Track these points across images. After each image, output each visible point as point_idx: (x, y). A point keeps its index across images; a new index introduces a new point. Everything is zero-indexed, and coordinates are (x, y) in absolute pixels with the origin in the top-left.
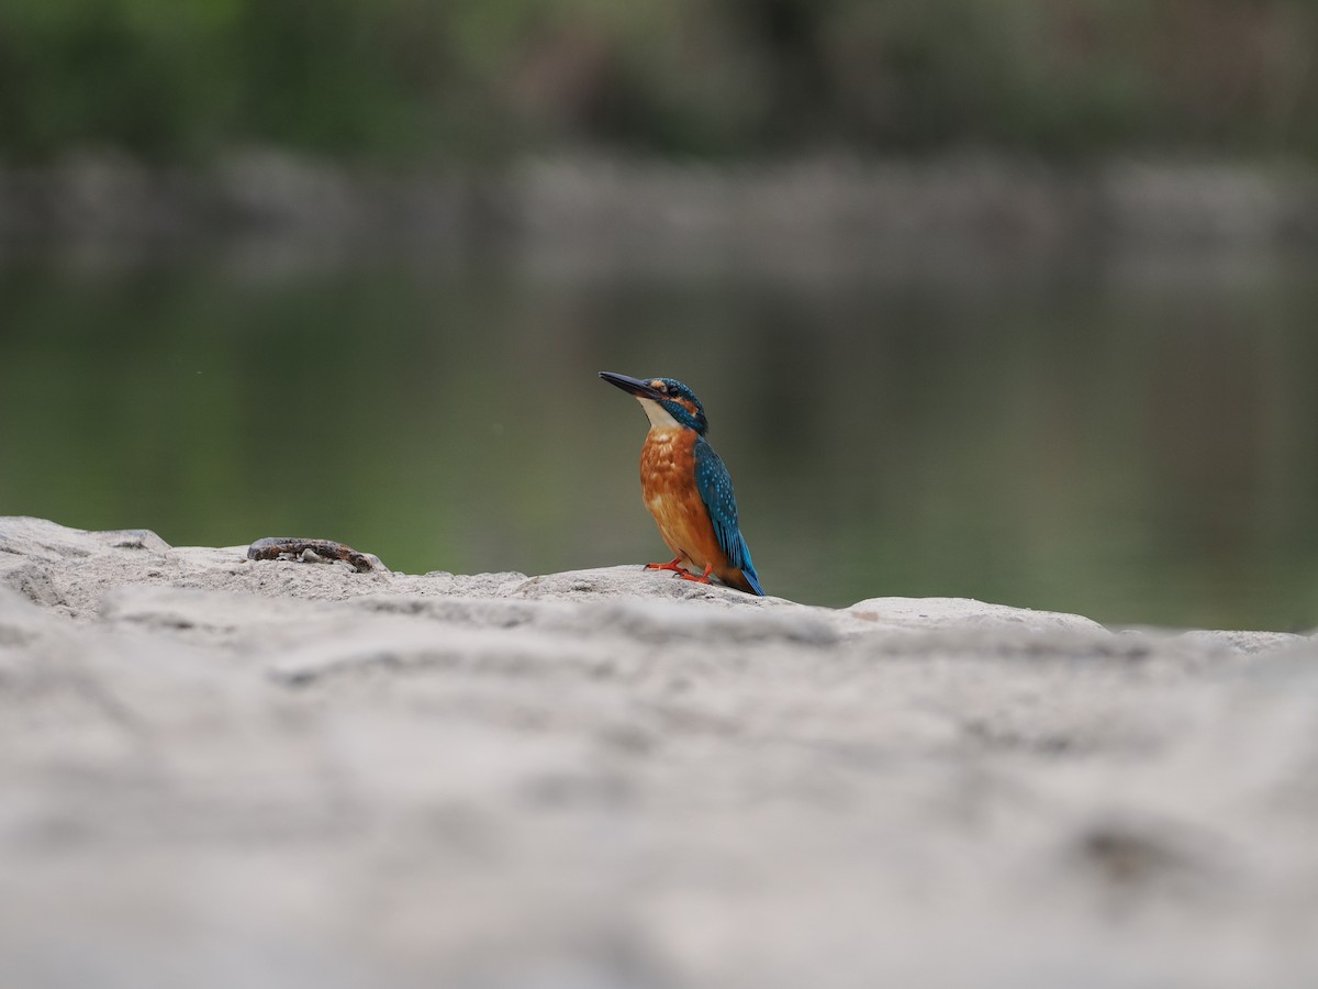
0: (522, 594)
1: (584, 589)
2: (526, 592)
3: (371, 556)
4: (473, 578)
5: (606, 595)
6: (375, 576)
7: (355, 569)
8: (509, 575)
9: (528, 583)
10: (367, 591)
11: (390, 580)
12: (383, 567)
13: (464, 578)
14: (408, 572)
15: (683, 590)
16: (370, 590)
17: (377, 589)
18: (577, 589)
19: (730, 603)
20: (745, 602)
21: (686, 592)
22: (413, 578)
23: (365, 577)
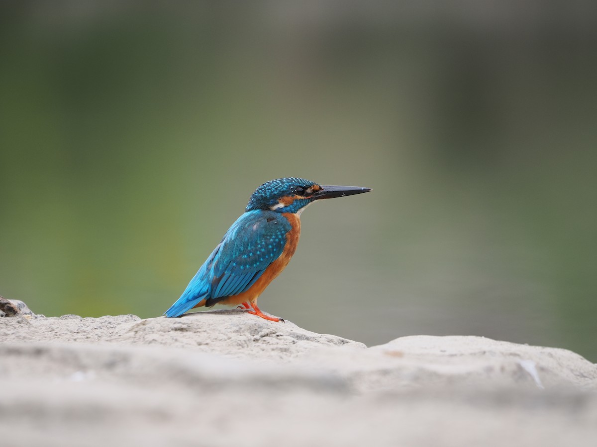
0: (132, 334)
1: (181, 330)
2: (136, 332)
3: (20, 302)
4: (98, 319)
5: (198, 334)
6: (20, 319)
7: (4, 314)
8: (125, 317)
9: (138, 325)
10: (12, 331)
11: (33, 321)
12: (28, 311)
13: (89, 320)
14: (48, 315)
15: (259, 330)
16: (16, 330)
17: (20, 330)
18: (176, 330)
19: (295, 340)
20: (307, 339)
21: (261, 331)
22: (51, 320)
23: (12, 320)
